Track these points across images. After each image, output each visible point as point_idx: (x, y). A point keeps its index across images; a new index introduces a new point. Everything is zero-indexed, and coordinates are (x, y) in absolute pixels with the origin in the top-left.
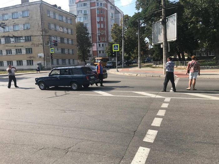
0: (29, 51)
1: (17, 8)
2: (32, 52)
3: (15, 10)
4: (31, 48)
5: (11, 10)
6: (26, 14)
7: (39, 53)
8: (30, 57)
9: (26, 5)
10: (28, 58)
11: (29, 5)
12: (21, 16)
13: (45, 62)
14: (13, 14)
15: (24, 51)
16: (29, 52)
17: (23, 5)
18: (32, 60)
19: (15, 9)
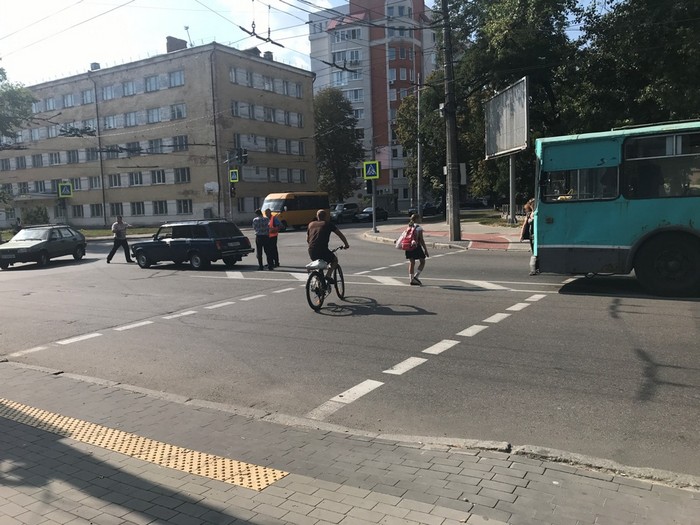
0: (183, 175)
1: (155, 63)
2: (189, 179)
3: (151, 70)
4: (188, 169)
5: (142, 69)
6: (177, 80)
7: (206, 182)
8: (186, 193)
9: (176, 55)
10: (179, 193)
11: (185, 56)
12: (165, 85)
13: (222, 204)
14: (146, 79)
15: (170, 177)
16: (184, 179)
17: (171, 57)
18: (191, 201)
19: (150, 67)
